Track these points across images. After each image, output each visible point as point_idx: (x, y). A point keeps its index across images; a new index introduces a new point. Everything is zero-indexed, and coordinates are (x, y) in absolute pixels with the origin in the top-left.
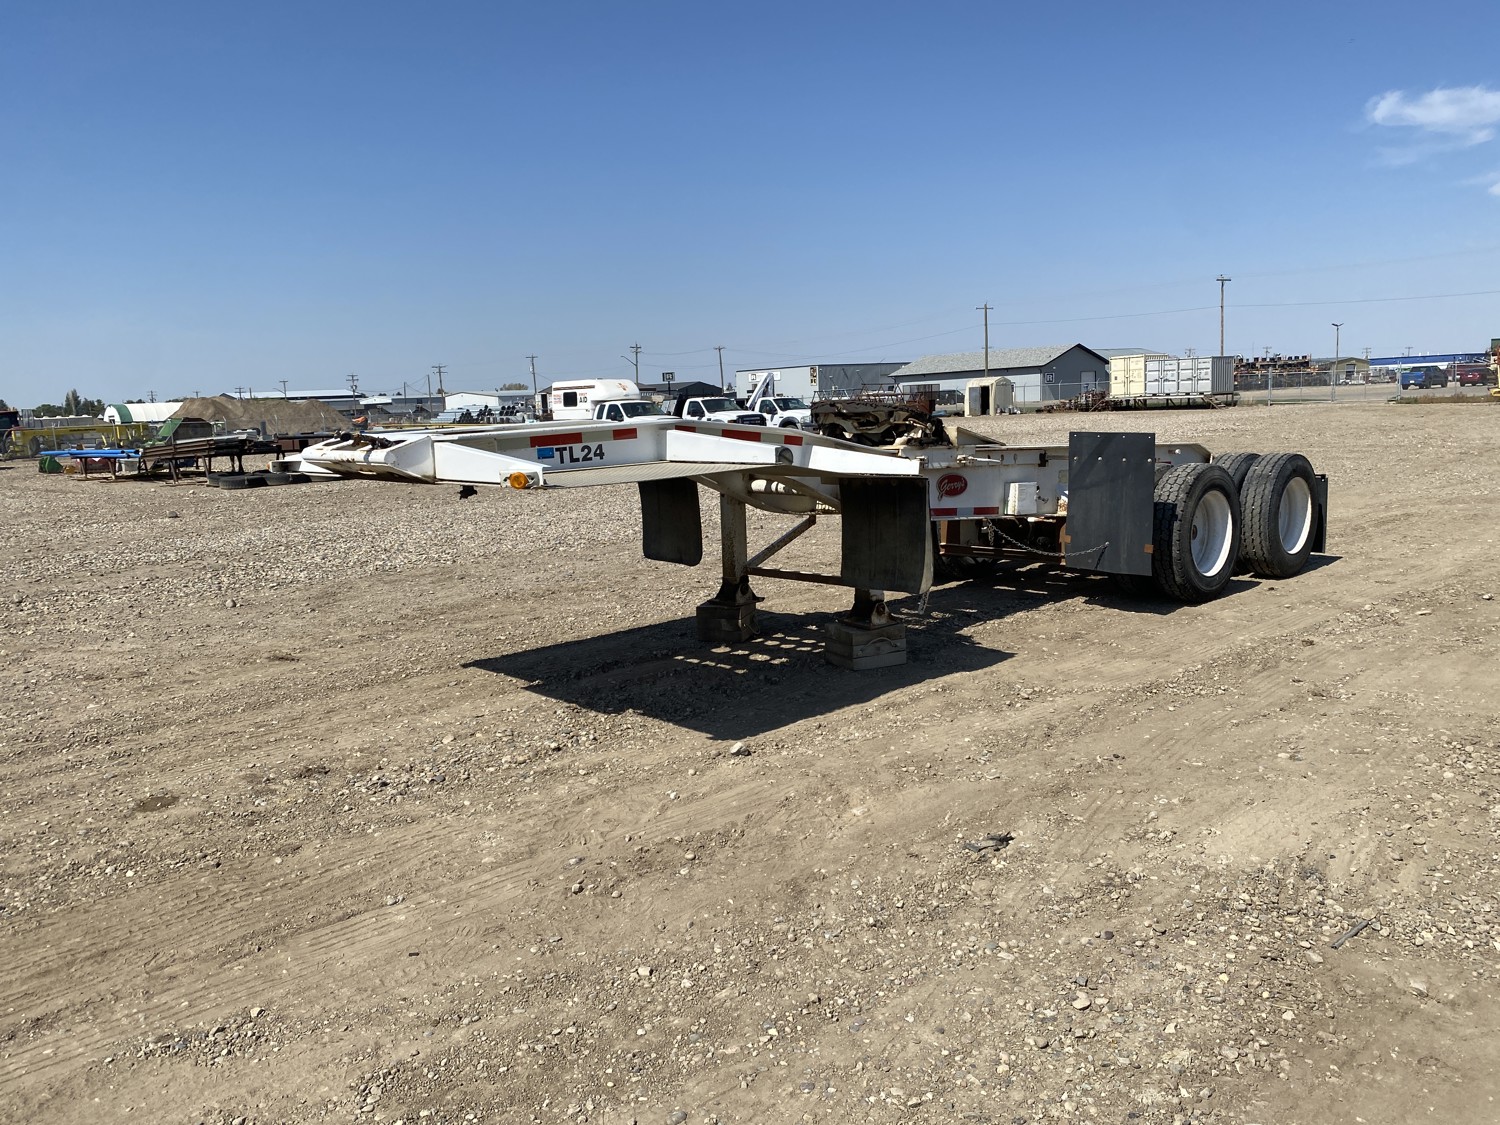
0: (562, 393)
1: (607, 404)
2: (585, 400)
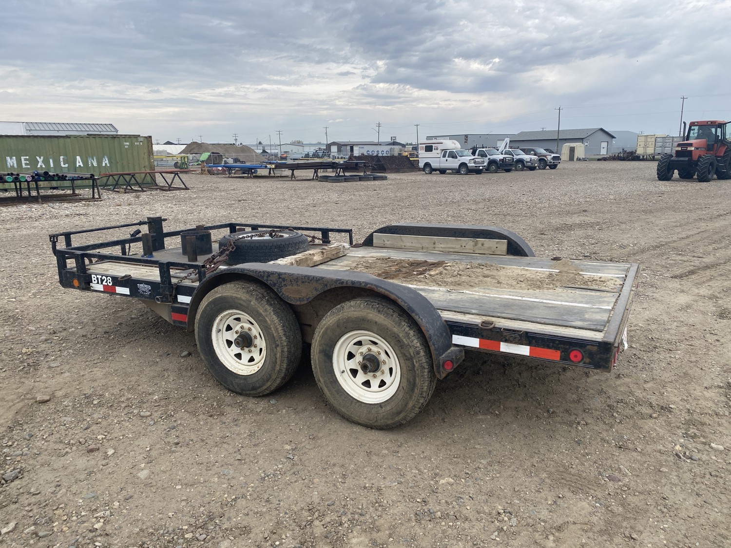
0: (424, 145)
1: (448, 151)
2: (437, 149)
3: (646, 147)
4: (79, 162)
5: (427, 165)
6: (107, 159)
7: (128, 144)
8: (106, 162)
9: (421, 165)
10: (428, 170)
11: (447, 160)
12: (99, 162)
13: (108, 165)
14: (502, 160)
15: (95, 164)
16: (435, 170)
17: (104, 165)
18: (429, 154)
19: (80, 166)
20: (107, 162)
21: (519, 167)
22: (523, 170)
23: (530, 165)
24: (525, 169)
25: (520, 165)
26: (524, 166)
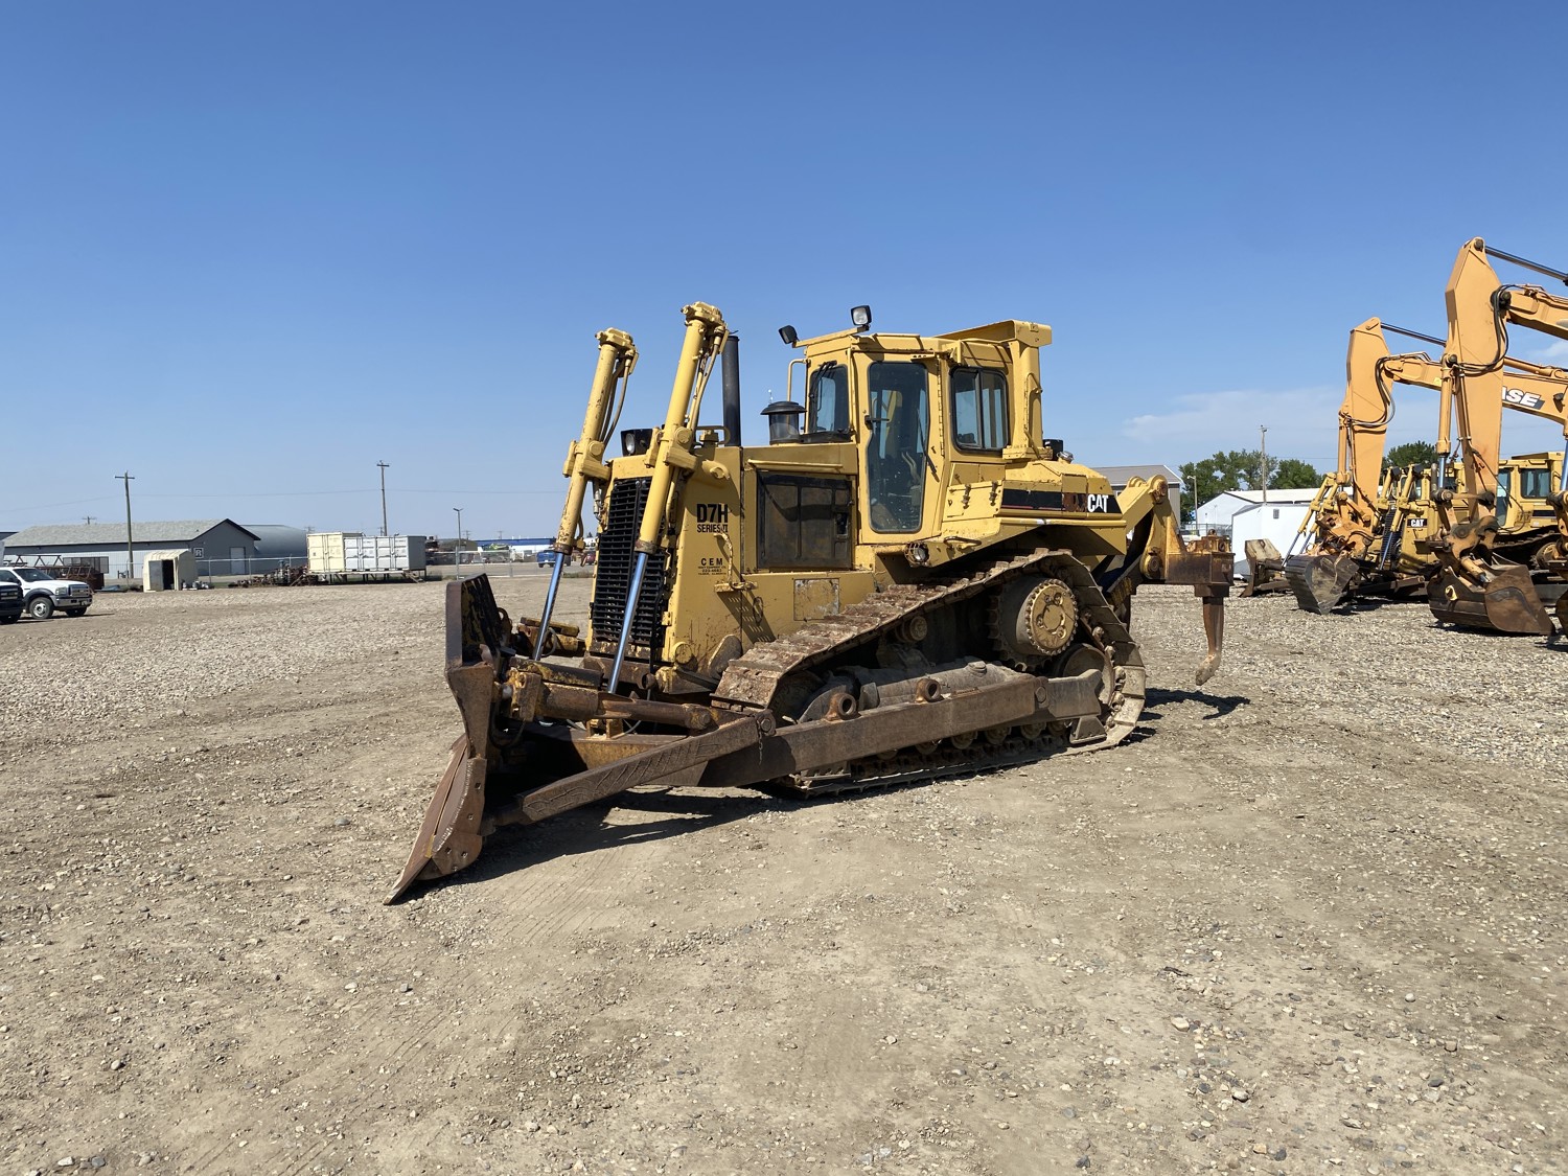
3: (327, 557)
21: (39, 608)
22: (50, 617)
23: (68, 603)
24: (56, 613)
25: (41, 605)
26: (53, 607)
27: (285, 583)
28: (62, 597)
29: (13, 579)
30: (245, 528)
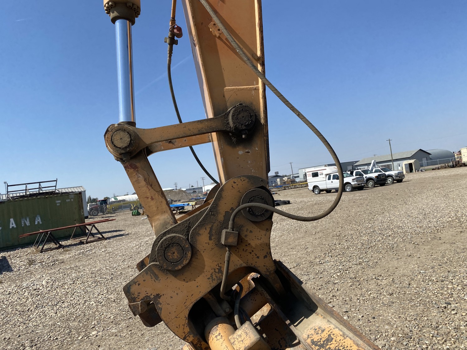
0: (311, 173)
1: (332, 175)
2: (322, 174)
4: (12, 224)
5: (315, 187)
6: (39, 218)
7: (59, 201)
8: (38, 220)
9: (311, 187)
10: (317, 191)
11: (332, 182)
12: (32, 221)
13: (41, 223)
14: (377, 177)
15: (28, 223)
16: (322, 190)
17: (36, 223)
18: (316, 179)
19: (13, 227)
20: (40, 220)
21: (389, 180)
22: (393, 183)
23: (398, 178)
24: (395, 182)
25: (390, 179)
26: (394, 180)
27: (453, 167)
28: (396, 176)
29: (380, 172)
30: (426, 151)
